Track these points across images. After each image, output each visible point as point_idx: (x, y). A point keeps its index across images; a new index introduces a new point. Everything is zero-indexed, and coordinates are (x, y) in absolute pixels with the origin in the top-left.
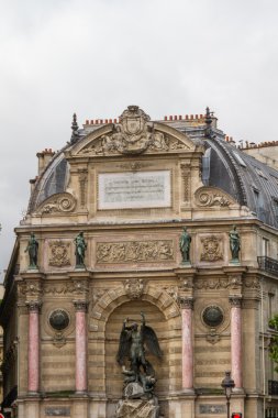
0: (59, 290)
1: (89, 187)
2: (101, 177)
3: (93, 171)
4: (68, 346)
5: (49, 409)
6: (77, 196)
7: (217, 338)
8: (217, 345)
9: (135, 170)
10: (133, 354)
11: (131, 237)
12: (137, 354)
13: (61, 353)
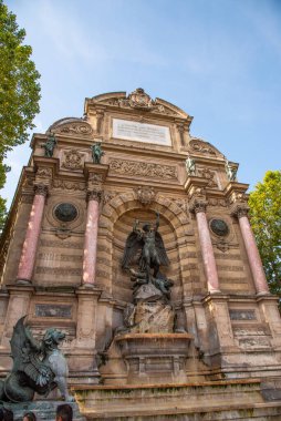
0: (69, 186)
1: (104, 124)
2: (115, 120)
3: (108, 116)
4: (73, 239)
5: (42, 307)
6: (95, 127)
7: (226, 246)
8: (227, 253)
9: (142, 121)
10: (147, 253)
11: (140, 159)
12: (151, 254)
13: (63, 246)
